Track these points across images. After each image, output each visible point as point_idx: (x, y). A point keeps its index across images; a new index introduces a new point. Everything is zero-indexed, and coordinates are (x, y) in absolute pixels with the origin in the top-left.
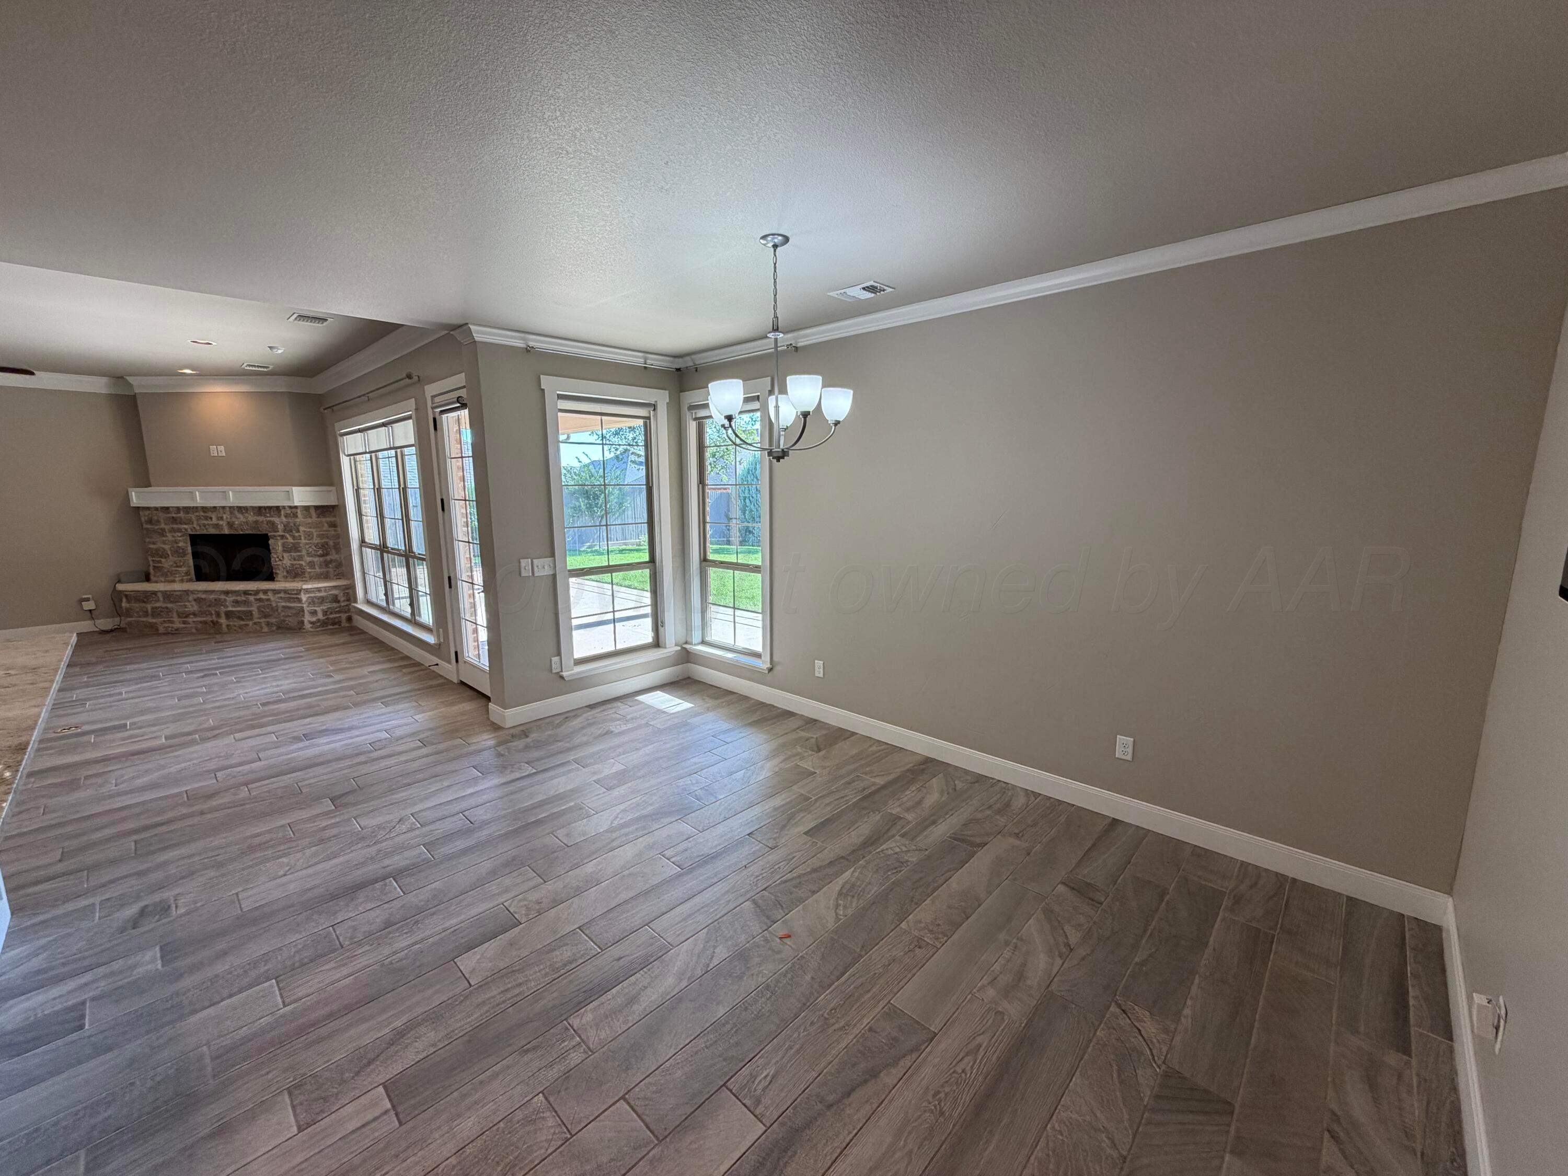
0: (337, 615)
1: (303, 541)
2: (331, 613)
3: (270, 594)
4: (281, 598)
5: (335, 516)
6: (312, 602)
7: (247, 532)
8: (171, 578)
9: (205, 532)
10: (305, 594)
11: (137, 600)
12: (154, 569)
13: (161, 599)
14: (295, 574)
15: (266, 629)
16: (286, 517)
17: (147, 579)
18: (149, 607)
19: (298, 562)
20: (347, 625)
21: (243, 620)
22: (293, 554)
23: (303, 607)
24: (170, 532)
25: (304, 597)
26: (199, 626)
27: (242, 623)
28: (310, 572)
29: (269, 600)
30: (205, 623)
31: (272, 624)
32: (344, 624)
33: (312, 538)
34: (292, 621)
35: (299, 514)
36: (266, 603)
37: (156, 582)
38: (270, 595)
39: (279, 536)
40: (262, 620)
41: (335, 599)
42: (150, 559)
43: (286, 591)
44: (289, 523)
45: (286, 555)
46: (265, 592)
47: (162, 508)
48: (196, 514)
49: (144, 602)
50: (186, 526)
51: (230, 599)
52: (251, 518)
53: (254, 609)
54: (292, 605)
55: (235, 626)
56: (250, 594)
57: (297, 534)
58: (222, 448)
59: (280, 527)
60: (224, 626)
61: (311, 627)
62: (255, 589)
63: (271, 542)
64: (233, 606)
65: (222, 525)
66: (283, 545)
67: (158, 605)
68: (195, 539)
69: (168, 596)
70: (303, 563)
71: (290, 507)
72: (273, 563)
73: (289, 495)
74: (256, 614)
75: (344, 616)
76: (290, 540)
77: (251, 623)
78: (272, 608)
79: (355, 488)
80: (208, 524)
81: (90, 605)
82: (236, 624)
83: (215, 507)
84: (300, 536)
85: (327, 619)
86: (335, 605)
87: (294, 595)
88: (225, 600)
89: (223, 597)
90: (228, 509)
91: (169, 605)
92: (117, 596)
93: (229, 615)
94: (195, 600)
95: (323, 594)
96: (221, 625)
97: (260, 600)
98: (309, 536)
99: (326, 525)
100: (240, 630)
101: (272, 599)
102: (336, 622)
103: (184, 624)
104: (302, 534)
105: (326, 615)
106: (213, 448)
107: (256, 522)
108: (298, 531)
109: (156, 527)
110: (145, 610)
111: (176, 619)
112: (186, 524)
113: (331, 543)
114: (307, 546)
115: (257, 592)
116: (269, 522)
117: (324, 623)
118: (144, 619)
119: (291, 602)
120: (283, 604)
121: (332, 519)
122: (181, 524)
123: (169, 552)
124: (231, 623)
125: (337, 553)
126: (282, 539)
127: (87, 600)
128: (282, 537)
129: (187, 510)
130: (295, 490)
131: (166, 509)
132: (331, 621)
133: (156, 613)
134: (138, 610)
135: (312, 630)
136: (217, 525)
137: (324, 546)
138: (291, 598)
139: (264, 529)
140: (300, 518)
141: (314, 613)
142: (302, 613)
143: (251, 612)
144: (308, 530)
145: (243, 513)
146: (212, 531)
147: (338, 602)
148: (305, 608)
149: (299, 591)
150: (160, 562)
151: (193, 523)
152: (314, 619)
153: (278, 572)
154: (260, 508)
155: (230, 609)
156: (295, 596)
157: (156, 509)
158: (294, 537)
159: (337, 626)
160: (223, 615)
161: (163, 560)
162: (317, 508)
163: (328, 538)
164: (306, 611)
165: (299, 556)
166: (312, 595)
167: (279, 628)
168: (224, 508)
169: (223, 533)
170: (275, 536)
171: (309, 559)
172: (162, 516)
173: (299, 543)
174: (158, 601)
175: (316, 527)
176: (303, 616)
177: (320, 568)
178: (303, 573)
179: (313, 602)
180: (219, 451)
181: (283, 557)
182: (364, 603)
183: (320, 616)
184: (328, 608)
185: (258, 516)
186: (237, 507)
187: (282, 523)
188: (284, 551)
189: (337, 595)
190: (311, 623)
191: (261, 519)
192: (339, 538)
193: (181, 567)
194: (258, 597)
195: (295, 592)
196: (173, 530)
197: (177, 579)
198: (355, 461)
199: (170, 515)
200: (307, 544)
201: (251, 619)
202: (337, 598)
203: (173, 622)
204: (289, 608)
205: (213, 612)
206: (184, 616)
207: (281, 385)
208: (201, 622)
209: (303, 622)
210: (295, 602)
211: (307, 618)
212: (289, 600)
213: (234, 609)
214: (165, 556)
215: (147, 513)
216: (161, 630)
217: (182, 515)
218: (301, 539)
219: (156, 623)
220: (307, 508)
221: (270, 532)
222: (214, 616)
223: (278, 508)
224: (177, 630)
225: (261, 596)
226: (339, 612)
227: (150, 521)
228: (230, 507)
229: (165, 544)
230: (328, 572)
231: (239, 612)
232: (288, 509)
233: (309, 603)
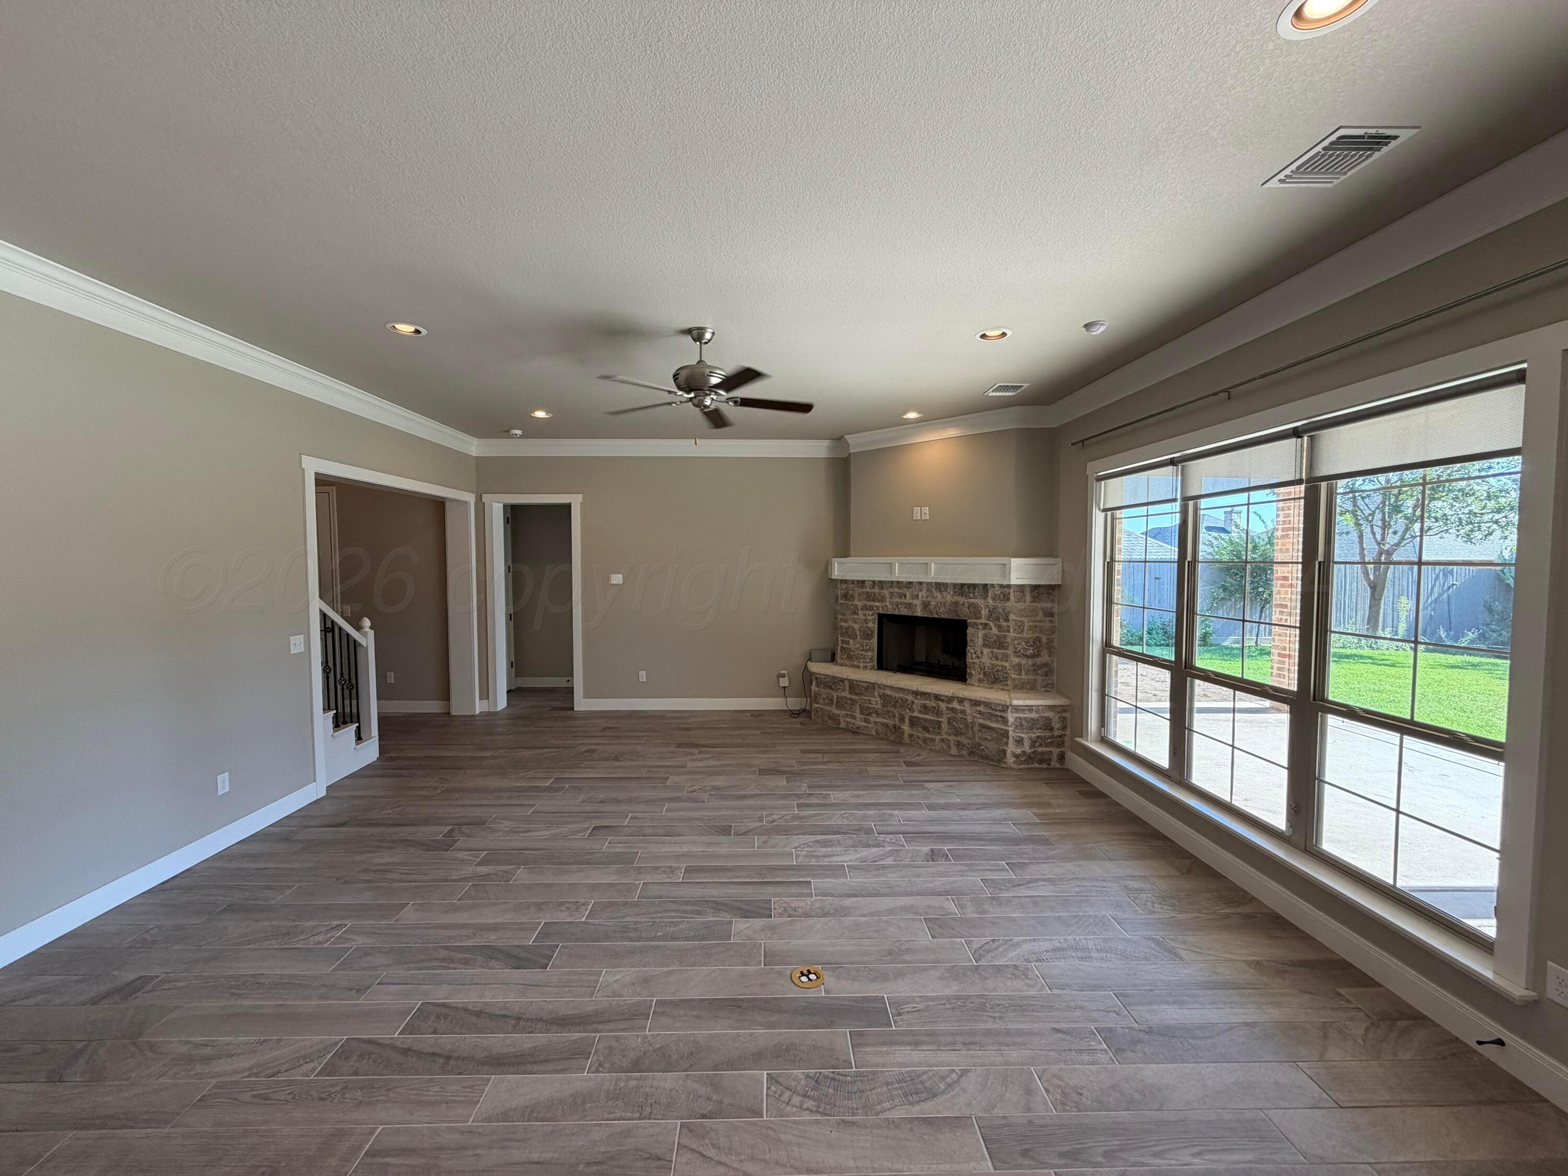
0: (1048, 749)
1: (1012, 634)
2: (1041, 745)
3: (967, 704)
4: (980, 712)
5: (1053, 601)
6: (1019, 725)
7: (943, 616)
8: (855, 663)
9: (896, 612)
10: (1012, 712)
11: (827, 686)
12: (841, 651)
13: (847, 688)
14: (994, 679)
15: (954, 751)
16: (994, 599)
17: (833, 659)
18: (835, 695)
19: (1000, 663)
20: (1058, 766)
21: (928, 731)
22: (995, 650)
23: (1008, 731)
24: (862, 609)
25: (1011, 717)
26: (880, 729)
27: (927, 735)
28: (1014, 680)
29: (963, 712)
30: (887, 726)
31: (963, 745)
32: (1055, 764)
33: (1022, 631)
34: (990, 747)
35: (1012, 596)
36: (960, 715)
37: (841, 665)
38: (967, 706)
39: (981, 624)
40: (952, 738)
41: (1048, 726)
42: (840, 639)
43: (987, 704)
44: (995, 608)
45: (986, 651)
46: (961, 701)
47: (858, 581)
48: (890, 590)
49: (831, 688)
50: (878, 604)
51: (919, 702)
52: (949, 598)
53: (944, 720)
54: (994, 725)
55: (919, 737)
56: (943, 701)
57: (1004, 624)
58: (926, 510)
59: (984, 612)
60: (906, 735)
61: (1014, 762)
62: (950, 695)
63: (970, 631)
64: (920, 712)
65: (916, 605)
66: (985, 637)
67: (843, 694)
68: (883, 619)
69: (854, 686)
70: (1007, 664)
71: (1001, 586)
72: (969, 660)
73: (1005, 570)
74: (945, 726)
75: (1056, 751)
76: (995, 631)
77: (938, 738)
78: (966, 725)
79: (1108, 560)
80: (901, 603)
81: (784, 682)
82: (921, 735)
83: (911, 583)
84: (1009, 626)
85: (1035, 752)
86: (1048, 734)
87: (998, 712)
88: (913, 702)
89: (910, 698)
90: (925, 585)
91: (853, 697)
92: (808, 677)
93: (913, 722)
94: (880, 696)
95: (1034, 715)
96: (903, 732)
97: (953, 710)
98: (1020, 627)
99: (1041, 613)
100: (924, 745)
101: (968, 711)
102: (1044, 759)
103: (865, 722)
104: (1011, 624)
105: (1034, 746)
106: (917, 509)
107: (956, 604)
108: (1007, 620)
109: (850, 603)
110: (831, 698)
111: (858, 715)
112: (878, 601)
113: (1044, 640)
114: (1016, 642)
115: (950, 699)
116: (970, 605)
117: (1030, 758)
118: (828, 708)
119: (992, 721)
120: (981, 721)
121: (1049, 605)
122: (874, 600)
123: (858, 633)
124: (915, 733)
125: (1050, 656)
126: (984, 628)
127: (783, 676)
128: (985, 626)
129: (881, 584)
130: (1015, 562)
131: (862, 583)
132: (1038, 757)
133: (840, 703)
134: (824, 696)
135: (1015, 766)
136: (910, 604)
137: (1036, 642)
138: (993, 715)
139: (964, 613)
140: (1012, 604)
141: (1020, 742)
142: (1005, 740)
143: (939, 723)
144: (1019, 619)
145: (941, 591)
146: (904, 612)
147: (1052, 729)
148: (1011, 734)
149: (1005, 708)
150: (848, 643)
151: (885, 601)
152: (1019, 751)
153: (973, 672)
154: (962, 585)
155: (916, 714)
156: (999, 714)
157: (853, 582)
158: (999, 627)
159: (1044, 766)
160: (907, 720)
161: (851, 641)
162: (1035, 588)
163: (1041, 631)
164: (1011, 738)
165: (1004, 654)
166: (1021, 715)
167: (971, 753)
168: (920, 583)
169: (915, 614)
170: (975, 624)
171: (1016, 660)
172: (858, 590)
173: (1005, 637)
174: (844, 690)
175: (1030, 616)
176: (1007, 744)
177: (1026, 674)
178: (1006, 679)
179: (1022, 725)
180: (922, 513)
181: (982, 653)
182: (1096, 741)
183: (1027, 747)
184: (1038, 737)
185: (959, 595)
186: (936, 583)
187: (987, 606)
188: (985, 645)
189: (1050, 720)
190: (1016, 756)
191: (961, 600)
192: (1053, 632)
193: (867, 651)
194: (950, 706)
195: (1000, 708)
196: (865, 608)
197: (861, 665)
198: (1113, 519)
199: (864, 590)
200: (1016, 639)
201: (939, 733)
202: (1050, 724)
203: (854, 718)
204: (990, 728)
205: (897, 715)
206: (867, 711)
207: (1009, 421)
208: (882, 724)
209: (1004, 752)
210: (997, 721)
211: (1011, 748)
212: (991, 717)
213: (921, 716)
214: (854, 637)
215: (844, 586)
216: (843, 725)
217: (876, 590)
218: (1009, 631)
219: (839, 716)
220: (1021, 588)
221: (970, 618)
222: (897, 719)
223: (985, 586)
224: (858, 728)
225: (955, 705)
226: (1051, 744)
227: (845, 596)
228: (928, 584)
229: (856, 623)
230: (1035, 680)
231: (926, 720)
232: (997, 588)
233: (1016, 727)
